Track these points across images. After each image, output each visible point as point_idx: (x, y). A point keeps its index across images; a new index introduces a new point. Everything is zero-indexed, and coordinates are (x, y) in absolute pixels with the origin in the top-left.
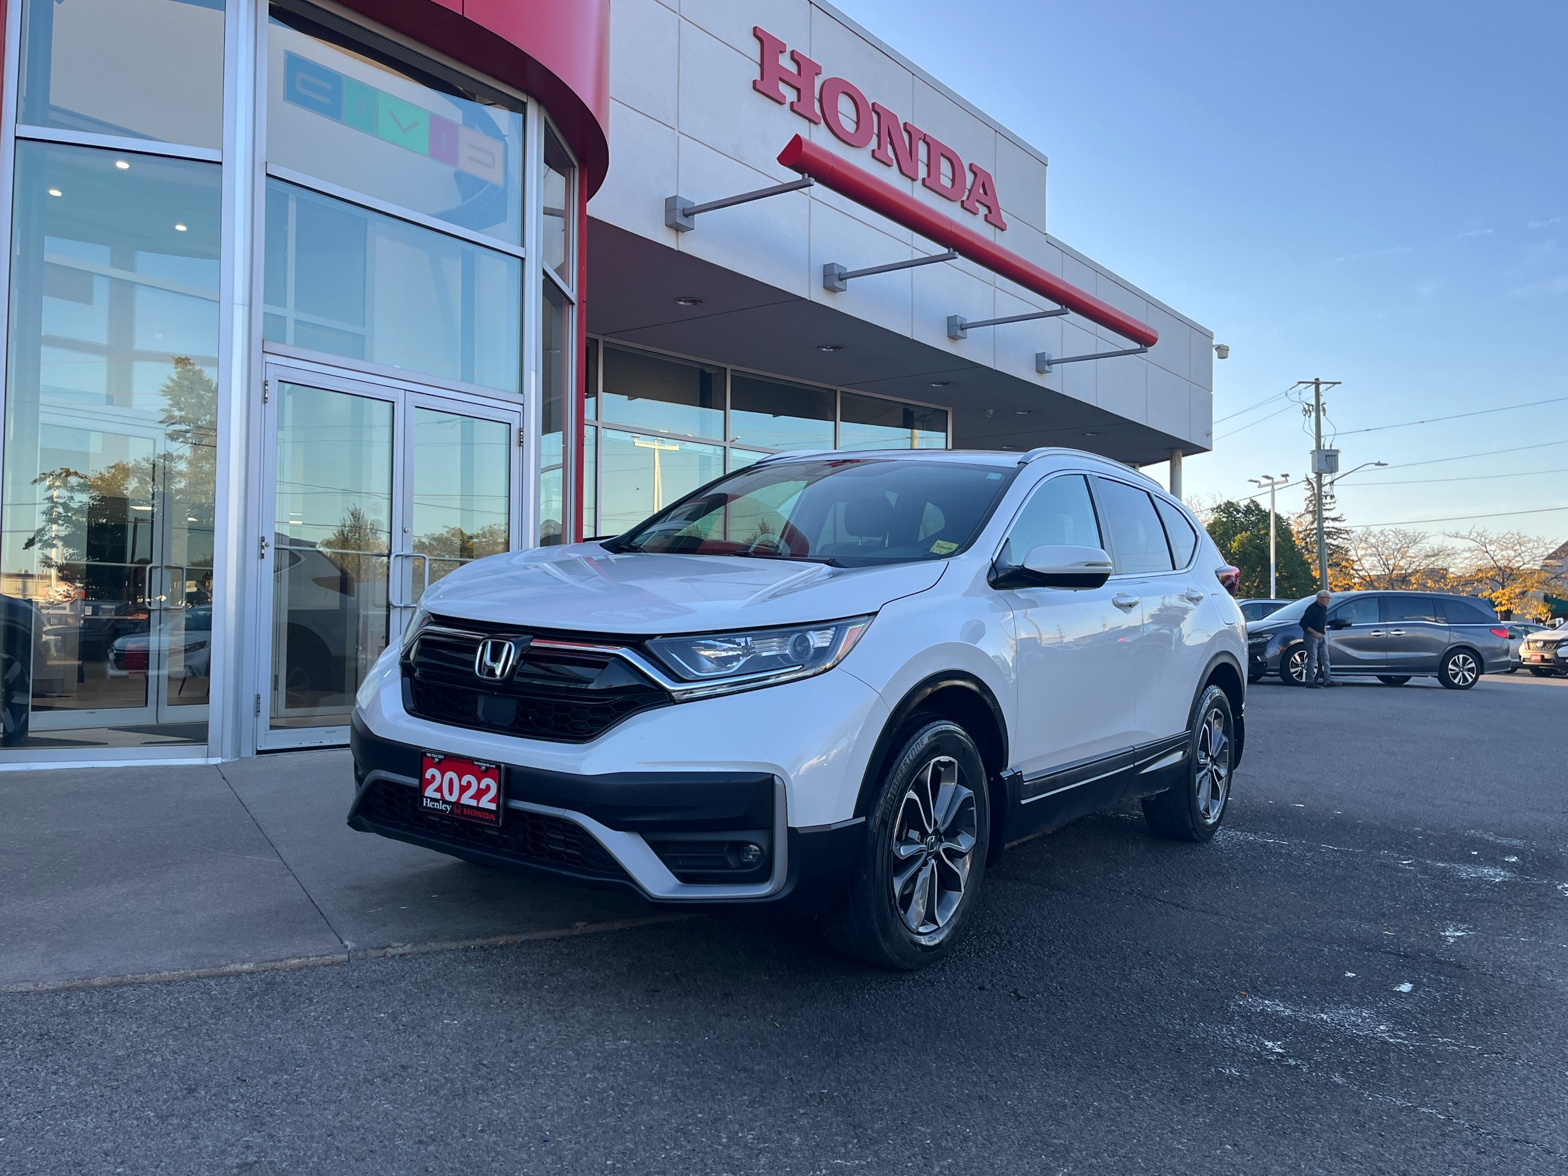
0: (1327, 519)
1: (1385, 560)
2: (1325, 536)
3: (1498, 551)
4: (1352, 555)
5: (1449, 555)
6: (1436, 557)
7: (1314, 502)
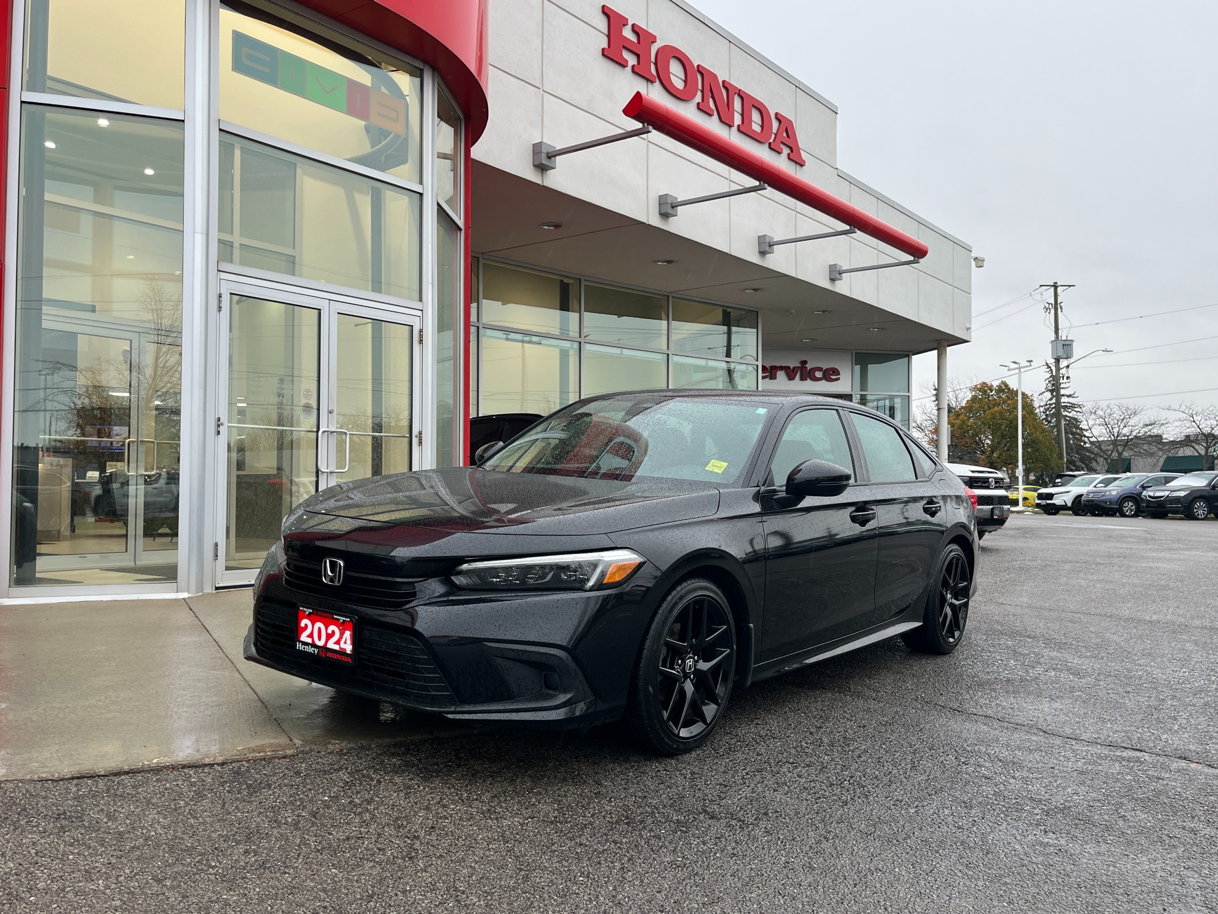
0: (1063, 395)
1: (1110, 429)
2: (1062, 410)
5: (1163, 424)
6: (1152, 426)
7: (1052, 382)
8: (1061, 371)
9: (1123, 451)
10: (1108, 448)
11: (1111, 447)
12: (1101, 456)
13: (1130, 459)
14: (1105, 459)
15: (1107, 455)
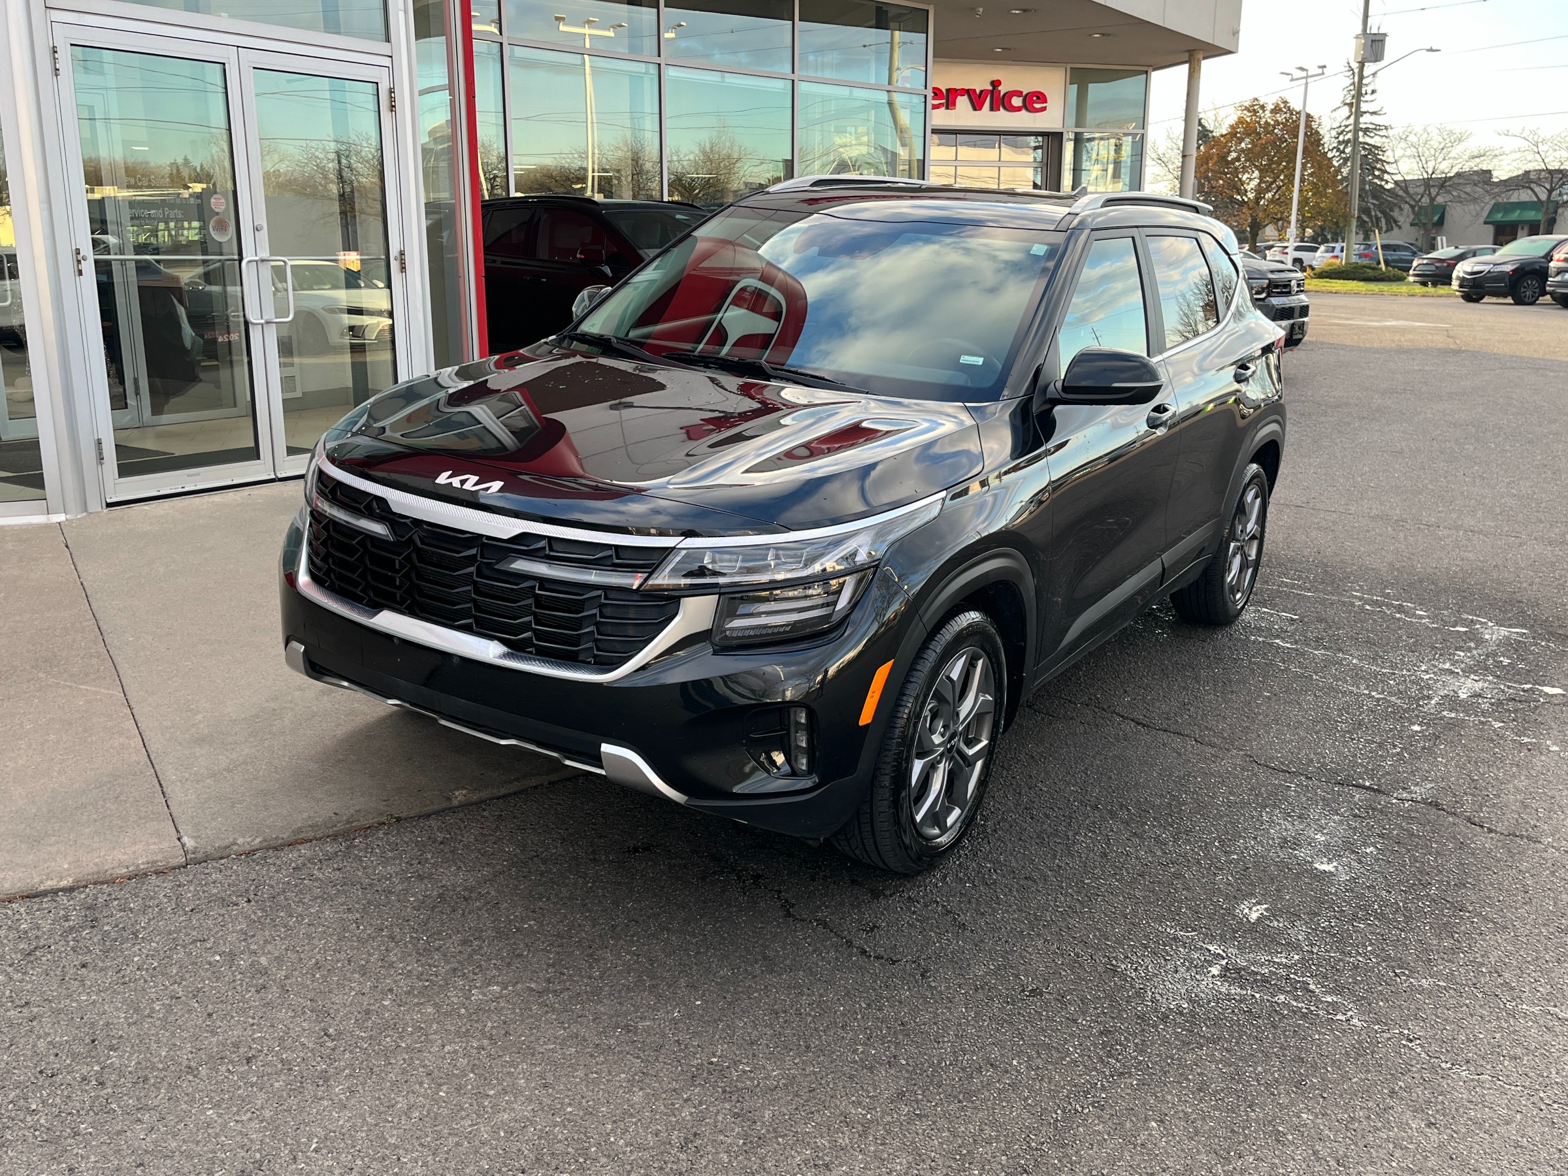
0: (1365, 112)
1: (1424, 162)
2: (1361, 134)
3: (1551, 151)
4: (1388, 156)
5: (1496, 156)
6: (1482, 158)
7: (1353, 93)
8: (1365, 81)
9: (1437, 194)
10: (1418, 190)
11: (1421, 190)
12: (1406, 202)
13: (1444, 209)
14: (1412, 207)
15: (1414, 200)
